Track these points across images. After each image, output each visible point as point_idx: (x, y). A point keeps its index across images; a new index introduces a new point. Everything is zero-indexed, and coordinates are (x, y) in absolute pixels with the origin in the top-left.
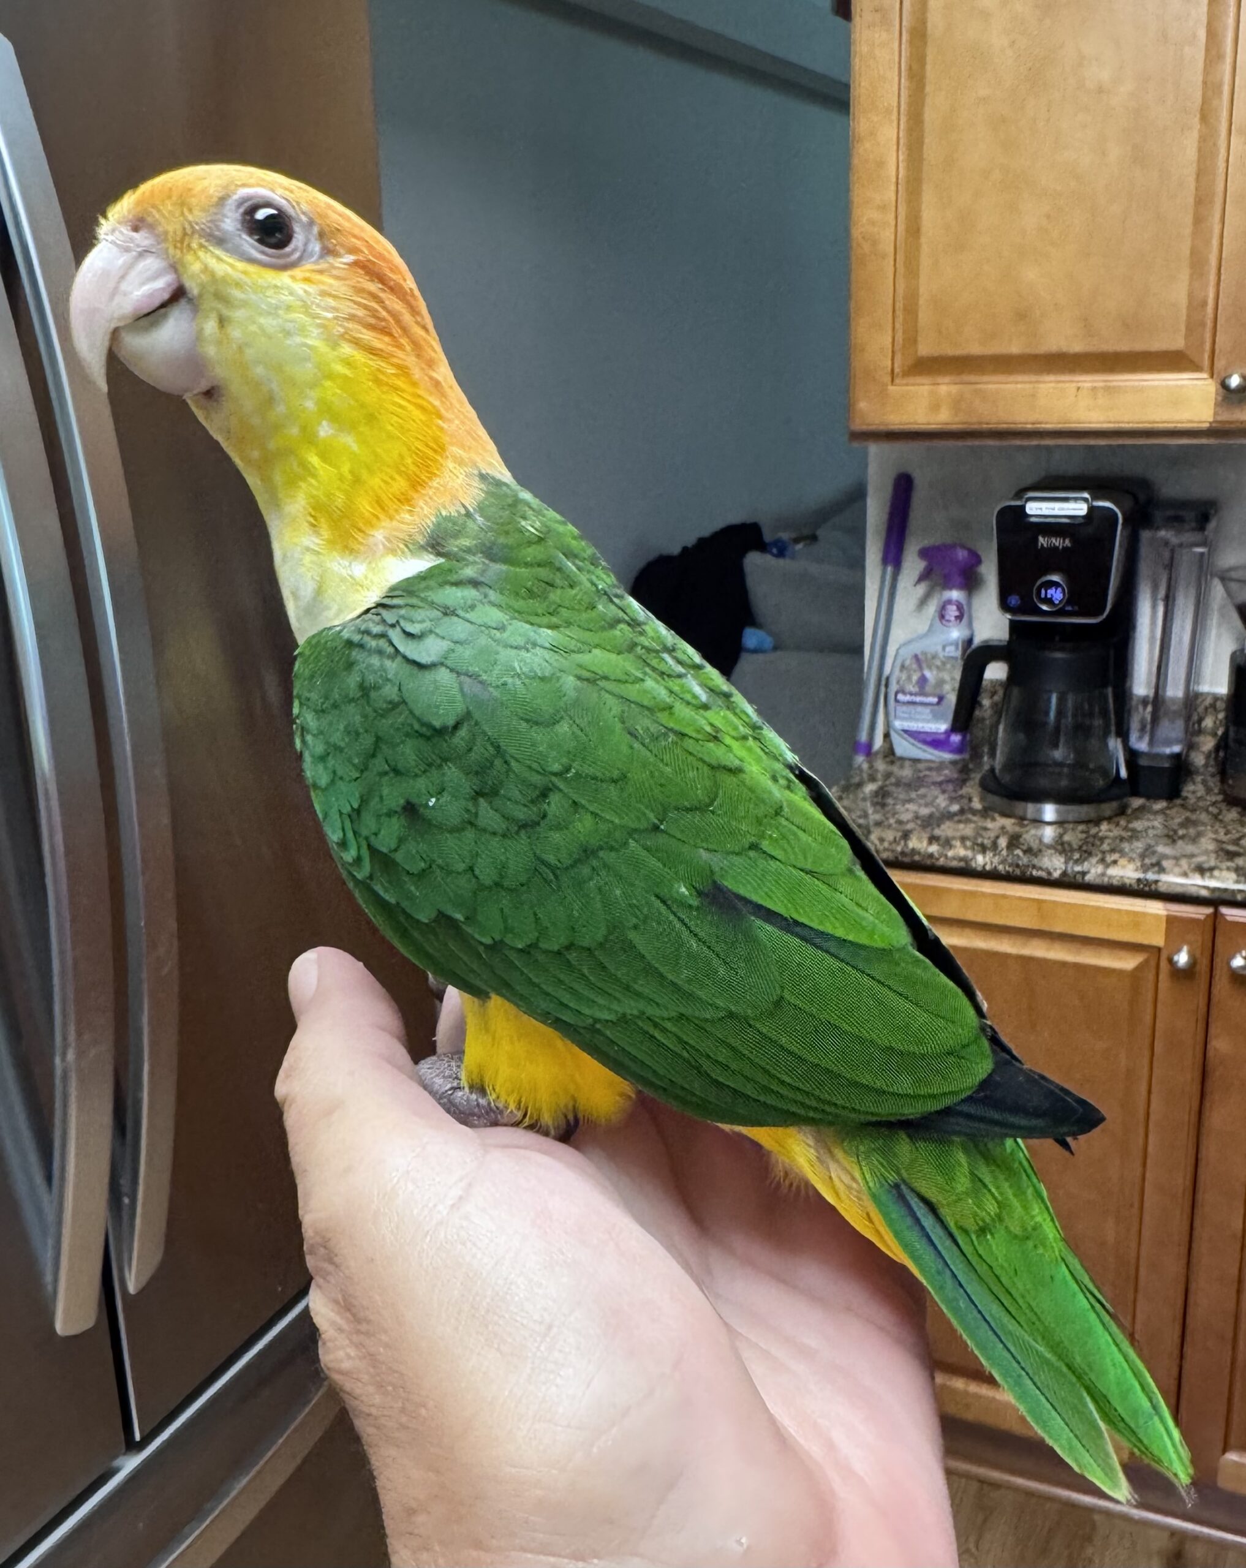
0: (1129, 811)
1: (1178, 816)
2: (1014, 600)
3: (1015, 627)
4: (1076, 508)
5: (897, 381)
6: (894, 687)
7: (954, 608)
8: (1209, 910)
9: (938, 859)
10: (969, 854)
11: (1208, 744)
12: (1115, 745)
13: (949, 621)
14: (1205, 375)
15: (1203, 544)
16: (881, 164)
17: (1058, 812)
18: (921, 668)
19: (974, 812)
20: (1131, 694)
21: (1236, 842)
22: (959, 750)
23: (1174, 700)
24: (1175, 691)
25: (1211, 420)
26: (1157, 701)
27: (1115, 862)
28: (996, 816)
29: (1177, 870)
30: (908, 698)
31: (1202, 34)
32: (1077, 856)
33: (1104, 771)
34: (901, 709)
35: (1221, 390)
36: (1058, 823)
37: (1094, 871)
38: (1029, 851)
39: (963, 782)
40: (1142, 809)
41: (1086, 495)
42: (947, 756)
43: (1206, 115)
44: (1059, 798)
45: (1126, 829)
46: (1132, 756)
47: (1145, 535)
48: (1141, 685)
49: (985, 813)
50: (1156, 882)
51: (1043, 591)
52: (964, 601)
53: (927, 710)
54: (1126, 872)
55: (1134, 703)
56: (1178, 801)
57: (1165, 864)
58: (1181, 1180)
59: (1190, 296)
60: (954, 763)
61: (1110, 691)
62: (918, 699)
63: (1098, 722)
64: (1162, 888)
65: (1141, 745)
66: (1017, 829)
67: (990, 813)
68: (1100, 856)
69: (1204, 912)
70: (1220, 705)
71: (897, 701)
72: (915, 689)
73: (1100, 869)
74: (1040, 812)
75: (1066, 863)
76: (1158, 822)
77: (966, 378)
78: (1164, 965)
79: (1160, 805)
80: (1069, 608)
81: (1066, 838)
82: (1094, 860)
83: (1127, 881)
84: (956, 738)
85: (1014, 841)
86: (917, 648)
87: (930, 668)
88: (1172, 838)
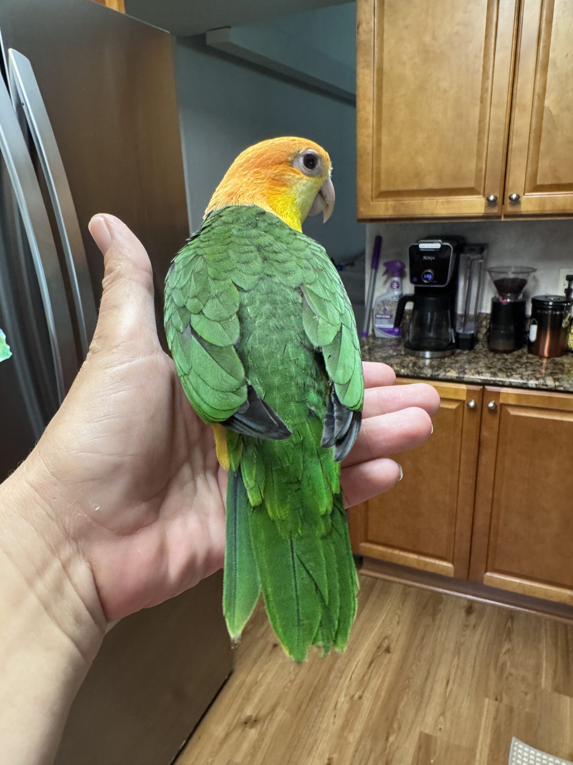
0: (455, 354)
1: (472, 355)
2: (415, 279)
3: (416, 289)
4: (437, 245)
5: (374, 200)
6: (375, 313)
7: (396, 284)
8: (481, 387)
10: (399, 369)
11: (484, 331)
12: (451, 330)
13: (394, 288)
14: (481, 196)
15: (482, 259)
16: (367, 120)
17: (431, 354)
18: (384, 305)
19: (402, 355)
20: (456, 313)
21: (492, 364)
22: (398, 334)
23: (471, 315)
24: (472, 312)
25: (483, 212)
26: (466, 315)
27: (449, 371)
28: (409, 356)
29: (470, 373)
30: (380, 316)
31: (481, 69)
32: (436, 369)
33: (446, 340)
34: (378, 320)
35: (487, 201)
36: (431, 358)
37: (442, 374)
38: (420, 368)
39: (398, 345)
40: (460, 353)
41: (440, 241)
42: (394, 337)
43: (482, 100)
44: (431, 349)
45: (454, 360)
46: (457, 335)
47: (462, 256)
48: (460, 311)
49: (406, 355)
50: (463, 377)
51: (425, 276)
52: (399, 281)
53: (386, 321)
54: (453, 374)
55: (457, 316)
56: (473, 351)
57: (467, 371)
58: (471, 481)
59: (477, 166)
60: (396, 339)
61: (449, 312)
62: (383, 317)
63: (444, 323)
64: (465, 380)
65: (461, 331)
66: (416, 361)
67: (407, 356)
68: (444, 369)
69: (479, 388)
70: (488, 317)
71: (376, 317)
72: (382, 313)
73: (444, 373)
74: (424, 354)
75: (432, 371)
76: (465, 358)
78: (466, 406)
79: (466, 352)
80: (434, 282)
81: (433, 363)
82: (442, 370)
83: (453, 378)
84: (397, 330)
85: (415, 364)
86: (383, 298)
87: (387, 305)
88: (470, 362)
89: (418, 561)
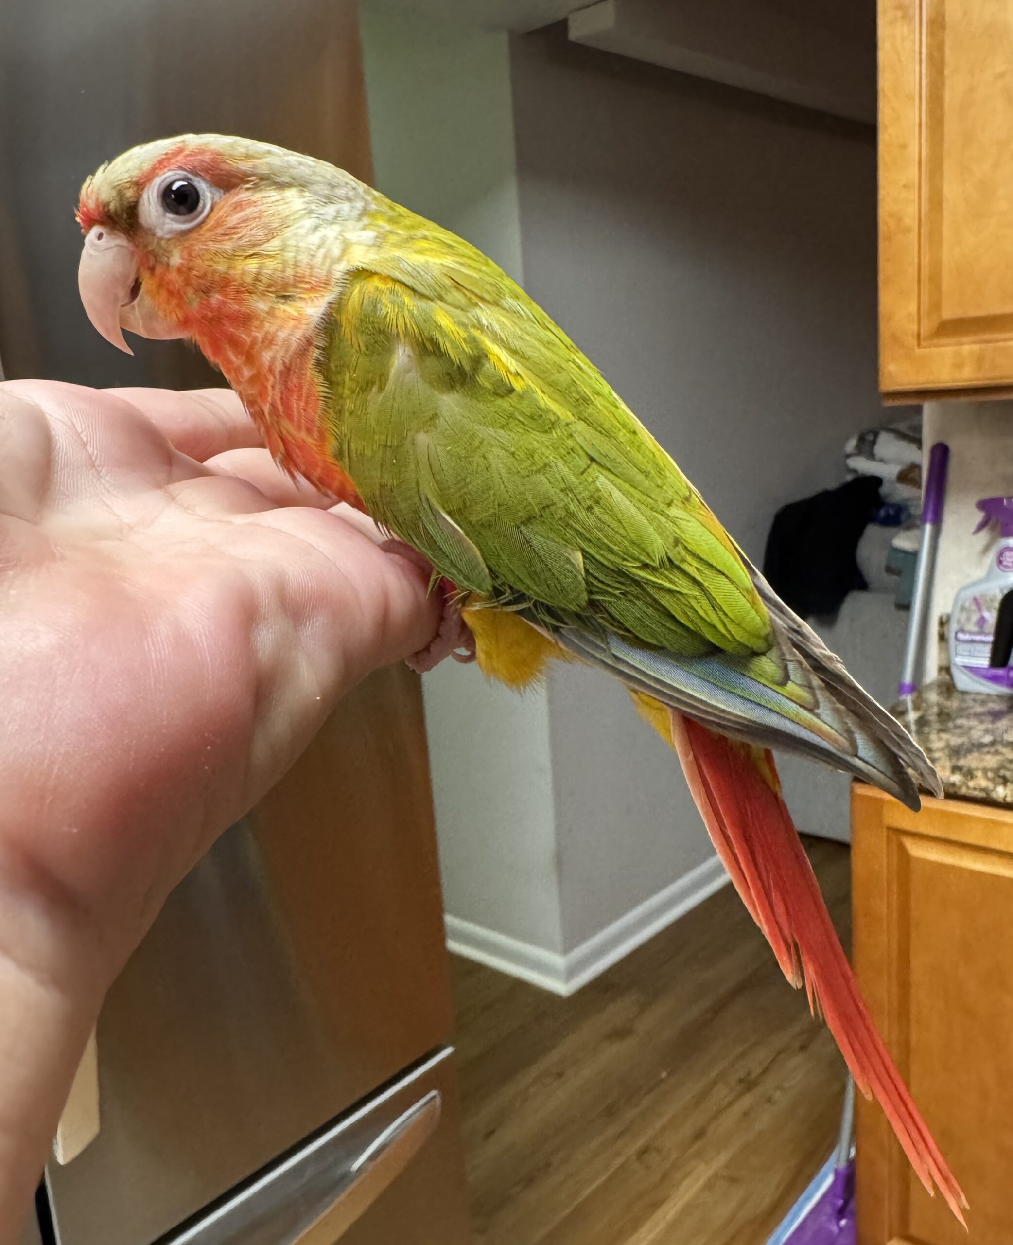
5: (925, 344)
7: (1012, 554)
9: (960, 787)
10: (990, 785)
16: (904, 147)
18: (979, 609)
30: (967, 637)
34: (961, 647)
39: (1004, 715)
62: (978, 638)
71: (957, 639)
72: (975, 629)
86: (976, 591)
87: (989, 610)
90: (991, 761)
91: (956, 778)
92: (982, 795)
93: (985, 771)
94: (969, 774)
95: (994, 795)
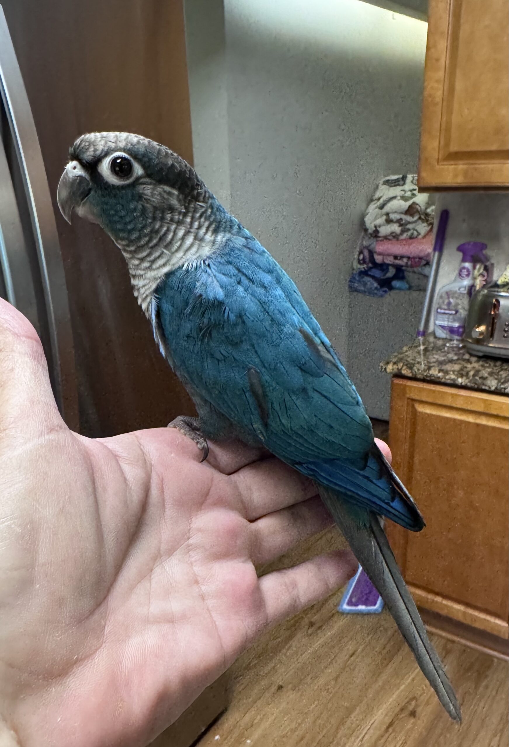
5: (441, 163)
6: (436, 306)
7: (466, 271)
9: (442, 379)
13: (463, 277)
18: (449, 298)
19: (463, 360)
22: (461, 334)
28: (473, 362)
30: (442, 311)
32: (502, 381)
34: (440, 316)
38: (481, 378)
42: (456, 337)
49: (468, 360)
52: (470, 268)
53: (449, 316)
62: (447, 312)
71: (437, 312)
72: (446, 307)
75: (497, 383)
77: (471, 162)
84: (462, 330)
86: (446, 289)
87: (453, 298)
89: (464, 613)
90: (457, 367)
91: (440, 375)
92: (452, 382)
93: (454, 371)
94: (446, 372)
95: (457, 382)
